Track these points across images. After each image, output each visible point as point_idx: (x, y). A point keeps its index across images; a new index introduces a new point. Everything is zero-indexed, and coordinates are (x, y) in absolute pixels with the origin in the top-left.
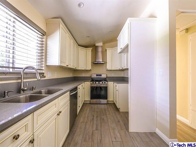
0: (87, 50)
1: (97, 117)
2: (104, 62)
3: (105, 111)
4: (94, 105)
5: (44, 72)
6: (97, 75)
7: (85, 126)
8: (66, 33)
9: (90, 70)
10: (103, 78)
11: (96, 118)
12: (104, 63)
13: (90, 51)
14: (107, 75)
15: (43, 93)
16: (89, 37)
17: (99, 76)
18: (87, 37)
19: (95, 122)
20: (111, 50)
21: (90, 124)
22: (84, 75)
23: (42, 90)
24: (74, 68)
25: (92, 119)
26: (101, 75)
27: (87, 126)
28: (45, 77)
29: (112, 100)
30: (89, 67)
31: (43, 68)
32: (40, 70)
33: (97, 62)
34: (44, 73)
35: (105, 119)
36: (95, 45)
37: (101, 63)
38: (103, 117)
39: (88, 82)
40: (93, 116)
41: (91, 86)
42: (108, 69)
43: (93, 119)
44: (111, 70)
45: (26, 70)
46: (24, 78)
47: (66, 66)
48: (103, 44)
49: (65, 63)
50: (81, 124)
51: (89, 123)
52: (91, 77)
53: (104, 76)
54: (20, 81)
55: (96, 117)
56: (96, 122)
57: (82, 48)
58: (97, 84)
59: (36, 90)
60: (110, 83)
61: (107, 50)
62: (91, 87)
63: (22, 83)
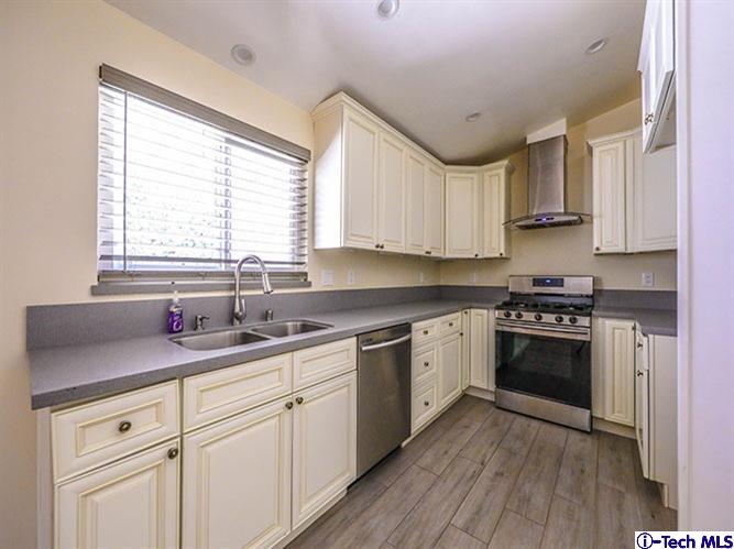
0: (487, 174)
1: (499, 474)
2: (574, 214)
3: (559, 462)
4: (513, 415)
5: (306, 270)
6: (538, 282)
7: (429, 489)
8: (374, 134)
9: (502, 260)
10: (570, 296)
11: (493, 480)
12: (575, 218)
13: (498, 175)
14: (595, 281)
15: (290, 330)
16: (476, 115)
17: (548, 285)
18: (467, 119)
19: (477, 492)
20: (620, 145)
21: (451, 492)
22: (474, 280)
23: (289, 324)
24: (423, 253)
25: (469, 474)
26: (559, 282)
27: (436, 495)
28: (309, 285)
29: (628, 421)
30: (495, 245)
31: (306, 259)
32: (298, 263)
33: (532, 221)
34: (306, 274)
35: (539, 500)
36: (525, 139)
37: (556, 219)
38: (527, 488)
39: (486, 311)
40: (482, 464)
41: (500, 328)
42: (603, 250)
43: (475, 476)
44: (625, 254)
45: (244, 265)
46: (242, 287)
47: (374, 248)
48: (569, 125)
49: (369, 238)
50: (419, 473)
51: (450, 484)
52: (507, 288)
53: (579, 286)
54: (233, 294)
55: (491, 475)
56: (483, 493)
57: (461, 172)
58: (527, 324)
59: (274, 321)
60: (610, 324)
61: (596, 152)
62: (497, 332)
63: (237, 300)
